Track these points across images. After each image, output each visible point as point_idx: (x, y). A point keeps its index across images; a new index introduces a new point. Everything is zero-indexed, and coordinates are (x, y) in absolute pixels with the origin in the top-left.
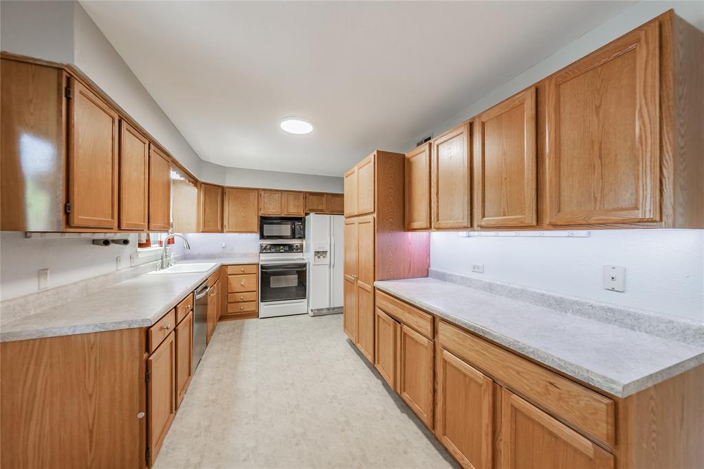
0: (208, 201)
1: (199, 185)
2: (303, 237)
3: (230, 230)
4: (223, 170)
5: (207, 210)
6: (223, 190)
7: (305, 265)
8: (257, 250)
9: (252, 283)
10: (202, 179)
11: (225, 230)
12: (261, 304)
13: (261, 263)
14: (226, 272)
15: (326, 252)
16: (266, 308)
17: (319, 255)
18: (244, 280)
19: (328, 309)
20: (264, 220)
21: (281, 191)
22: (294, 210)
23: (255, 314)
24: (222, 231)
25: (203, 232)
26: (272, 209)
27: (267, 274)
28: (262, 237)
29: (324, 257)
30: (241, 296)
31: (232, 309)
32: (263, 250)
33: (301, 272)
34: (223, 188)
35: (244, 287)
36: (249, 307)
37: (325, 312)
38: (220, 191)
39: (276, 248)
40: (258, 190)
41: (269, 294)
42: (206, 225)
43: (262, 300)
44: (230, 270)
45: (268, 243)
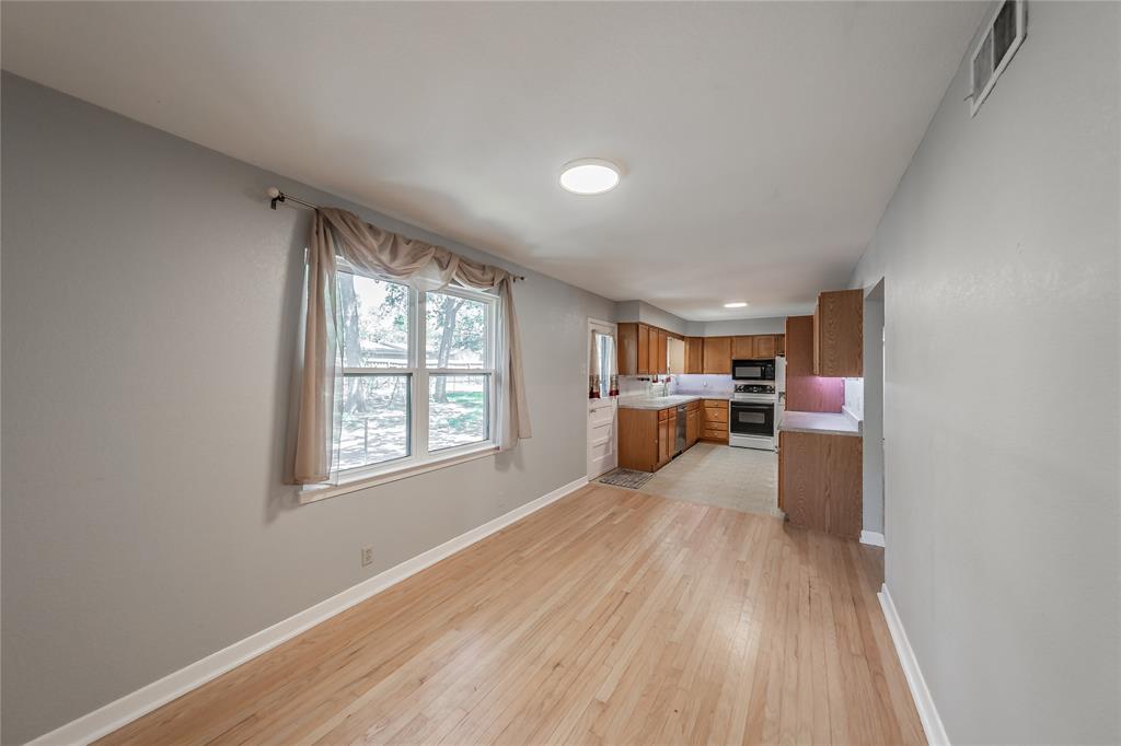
0: (692, 350)
1: (685, 340)
2: (773, 379)
3: (708, 372)
5: (692, 357)
6: (703, 341)
7: (773, 405)
8: (732, 389)
9: (720, 417)
10: (687, 335)
11: (705, 372)
12: (731, 434)
13: (731, 400)
14: (704, 404)
16: (735, 438)
18: (717, 412)
20: (737, 363)
21: (751, 337)
22: (763, 353)
23: (725, 442)
24: (702, 373)
25: (688, 373)
26: (744, 353)
27: (737, 408)
28: (734, 378)
30: (715, 425)
31: (708, 434)
32: (738, 390)
33: (768, 411)
34: (703, 339)
35: (717, 418)
36: (721, 435)
38: (701, 341)
39: (747, 389)
40: (731, 337)
41: (737, 427)
42: (691, 370)
43: (732, 431)
44: (707, 404)
45: (741, 383)
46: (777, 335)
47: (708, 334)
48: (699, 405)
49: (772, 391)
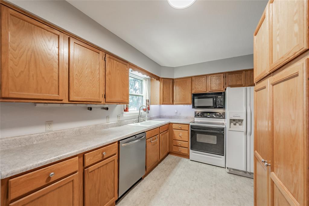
0: (165, 87)
1: (160, 79)
2: (223, 107)
3: (177, 103)
4: (172, 69)
5: (165, 92)
6: (173, 81)
7: (223, 129)
8: (193, 115)
9: (183, 136)
10: (162, 76)
11: (175, 103)
12: (191, 151)
13: (191, 124)
14: (172, 127)
15: (242, 120)
16: (194, 154)
17: (235, 122)
18: (181, 133)
19: (245, 172)
20: (196, 96)
21: (206, 76)
23: (187, 156)
24: (173, 104)
25: (162, 104)
26: (200, 88)
27: (195, 131)
28: (194, 107)
29: (240, 125)
30: (179, 143)
31: (175, 149)
32: (197, 115)
33: (220, 133)
34: (173, 80)
35: (181, 138)
36: (184, 151)
37: (241, 173)
38: (171, 81)
39: (203, 115)
40: (191, 77)
41: (195, 145)
42: (164, 101)
43: (192, 148)
44: (174, 126)
45: (199, 111)
46: (226, 73)
47: (176, 76)
48: (168, 128)
49: (223, 116)
